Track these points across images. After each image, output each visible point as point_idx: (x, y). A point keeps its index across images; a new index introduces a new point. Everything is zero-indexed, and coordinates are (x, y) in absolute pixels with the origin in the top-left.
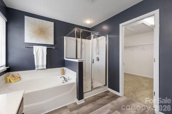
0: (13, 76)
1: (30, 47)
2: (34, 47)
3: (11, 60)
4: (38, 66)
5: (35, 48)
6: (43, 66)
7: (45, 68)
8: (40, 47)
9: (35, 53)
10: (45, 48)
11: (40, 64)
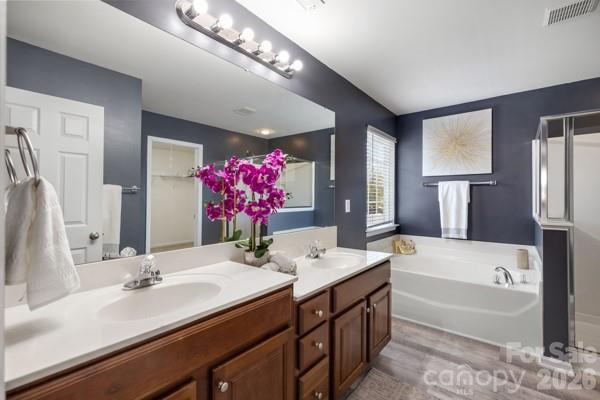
0: (404, 243)
1: (431, 183)
2: (440, 184)
3: (405, 212)
4: (447, 230)
5: (442, 186)
6: (458, 231)
7: (465, 237)
8: (453, 184)
9: (440, 200)
10: (465, 186)
11: (452, 225)
